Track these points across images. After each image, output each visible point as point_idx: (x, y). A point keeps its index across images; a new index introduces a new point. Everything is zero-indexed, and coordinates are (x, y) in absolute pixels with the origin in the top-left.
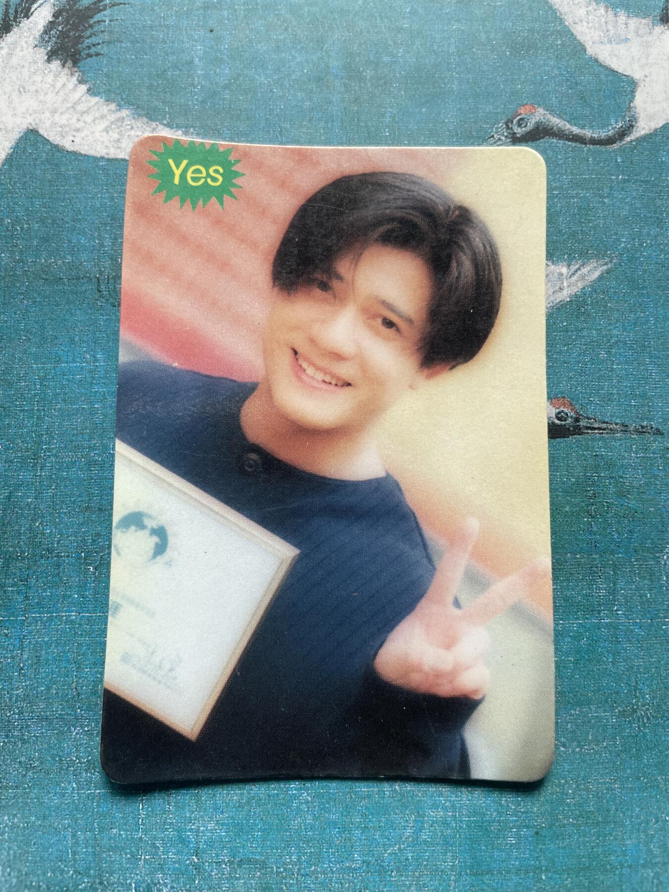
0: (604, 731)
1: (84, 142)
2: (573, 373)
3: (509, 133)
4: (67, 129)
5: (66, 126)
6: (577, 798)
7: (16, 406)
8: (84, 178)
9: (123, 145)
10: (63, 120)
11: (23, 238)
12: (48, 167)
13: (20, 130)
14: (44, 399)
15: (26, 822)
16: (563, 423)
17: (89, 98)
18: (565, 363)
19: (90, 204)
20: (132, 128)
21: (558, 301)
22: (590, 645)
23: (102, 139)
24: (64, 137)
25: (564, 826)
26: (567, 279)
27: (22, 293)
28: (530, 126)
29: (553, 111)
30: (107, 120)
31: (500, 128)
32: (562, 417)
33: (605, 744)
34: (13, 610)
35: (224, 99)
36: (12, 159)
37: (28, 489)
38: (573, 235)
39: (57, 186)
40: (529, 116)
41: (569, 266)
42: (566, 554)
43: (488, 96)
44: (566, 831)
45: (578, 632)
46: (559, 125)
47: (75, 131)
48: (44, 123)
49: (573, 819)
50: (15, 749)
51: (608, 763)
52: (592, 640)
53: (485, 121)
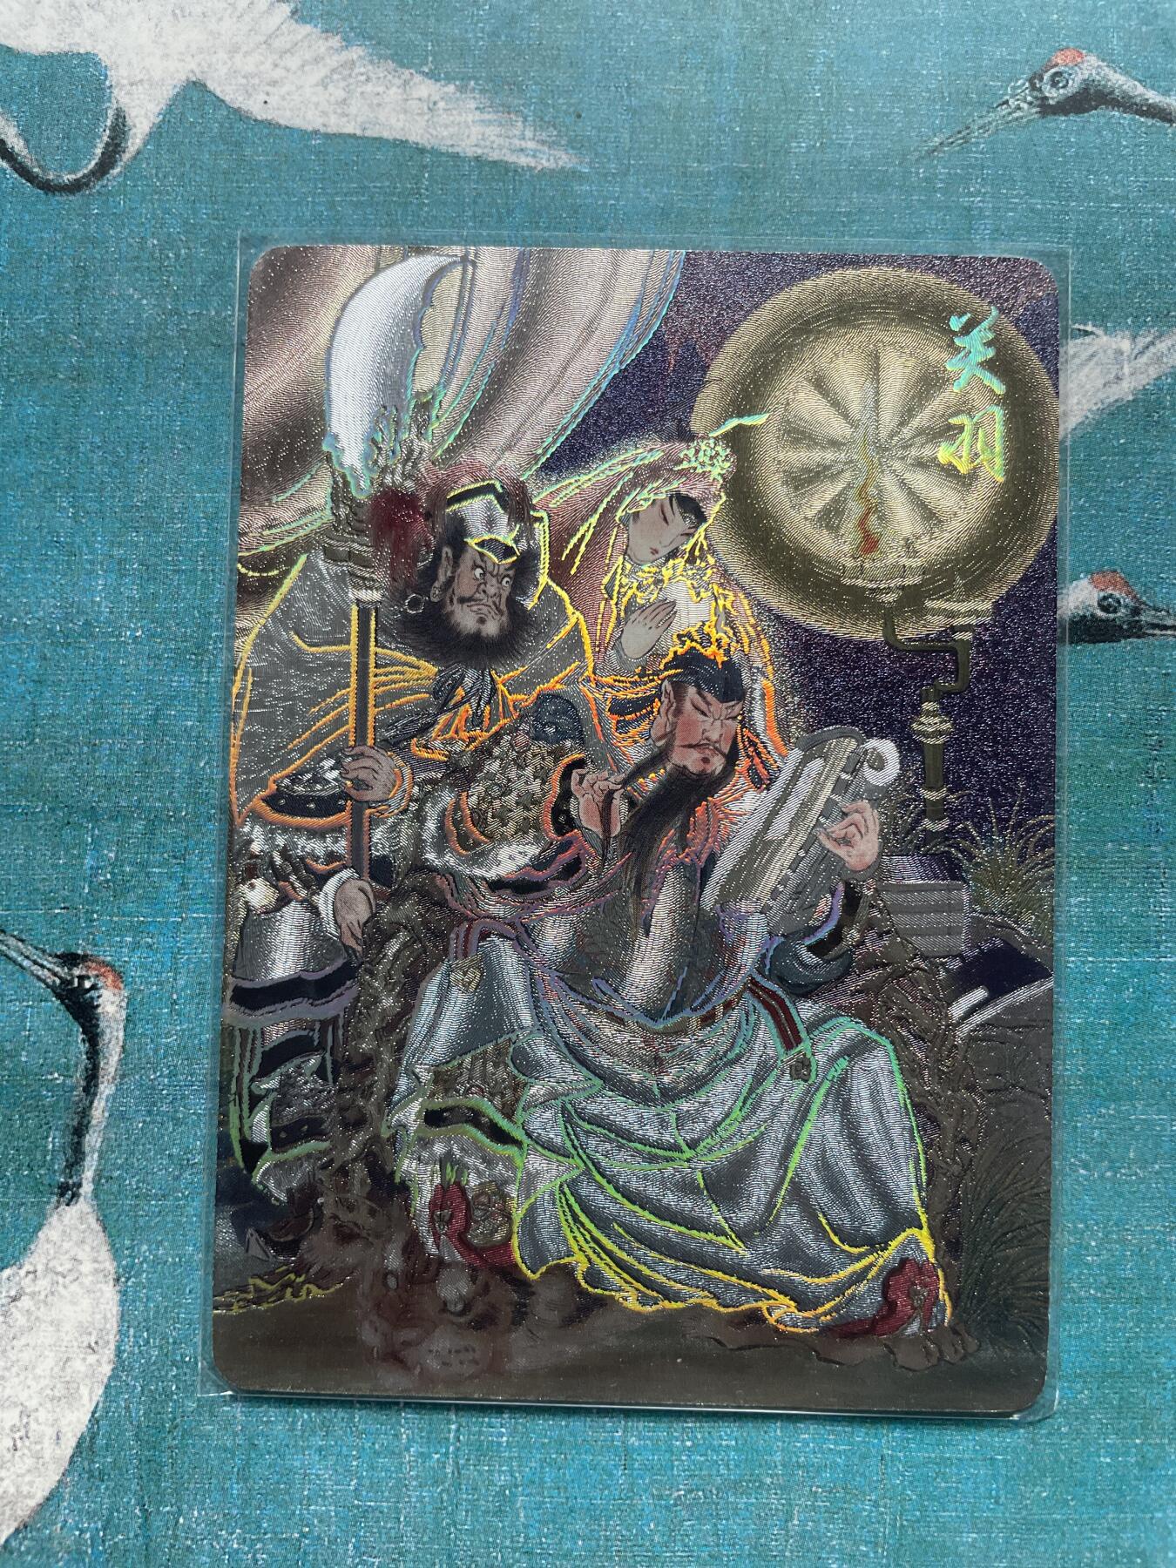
0: (1157, 1145)
1: (285, 103)
2: (1133, 528)
3: (1036, 98)
4: (256, 81)
5: (253, 76)
6: (1105, 1255)
7: (167, 563)
8: (284, 167)
9: (353, 110)
10: (249, 65)
11: (179, 274)
12: (222, 147)
13: (175, 82)
14: (212, 553)
15: (178, 1255)
16: (1112, 616)
17: (294, 26)
18: (1120, 510)
19: (294, 214)
20: (368, 80)
21: (1112, 400)
22: (1138, 999)
23: (315, 99)
24: (250, 96)
25: (1080, 1300)
26: (1130, 362)
27: (176, 370)
28: (1074, 86)
29: (1113, 62)
30: (325, 65)
31: (1019, 87)
32: (1110, 605)
33: (1157, 1167)
34: (162, 905)
35: (531, 29)
36: (161, 134)
37: (187, 705)
38: (1144, 282)
39: (237, 182)
40: (1072, 68)
41: (1134, 338)
42: (1105, 843)
43: (999, 30)
44: (1082, 1309)
45: (1118, 978)
46: (1125, 87)
47: (269, 85)
48: (216, 70)
49: (1095, 1289)
50: (163, 1135)
51: (1160, 1198)
52: (1144, 992)
53: (993, 74)
